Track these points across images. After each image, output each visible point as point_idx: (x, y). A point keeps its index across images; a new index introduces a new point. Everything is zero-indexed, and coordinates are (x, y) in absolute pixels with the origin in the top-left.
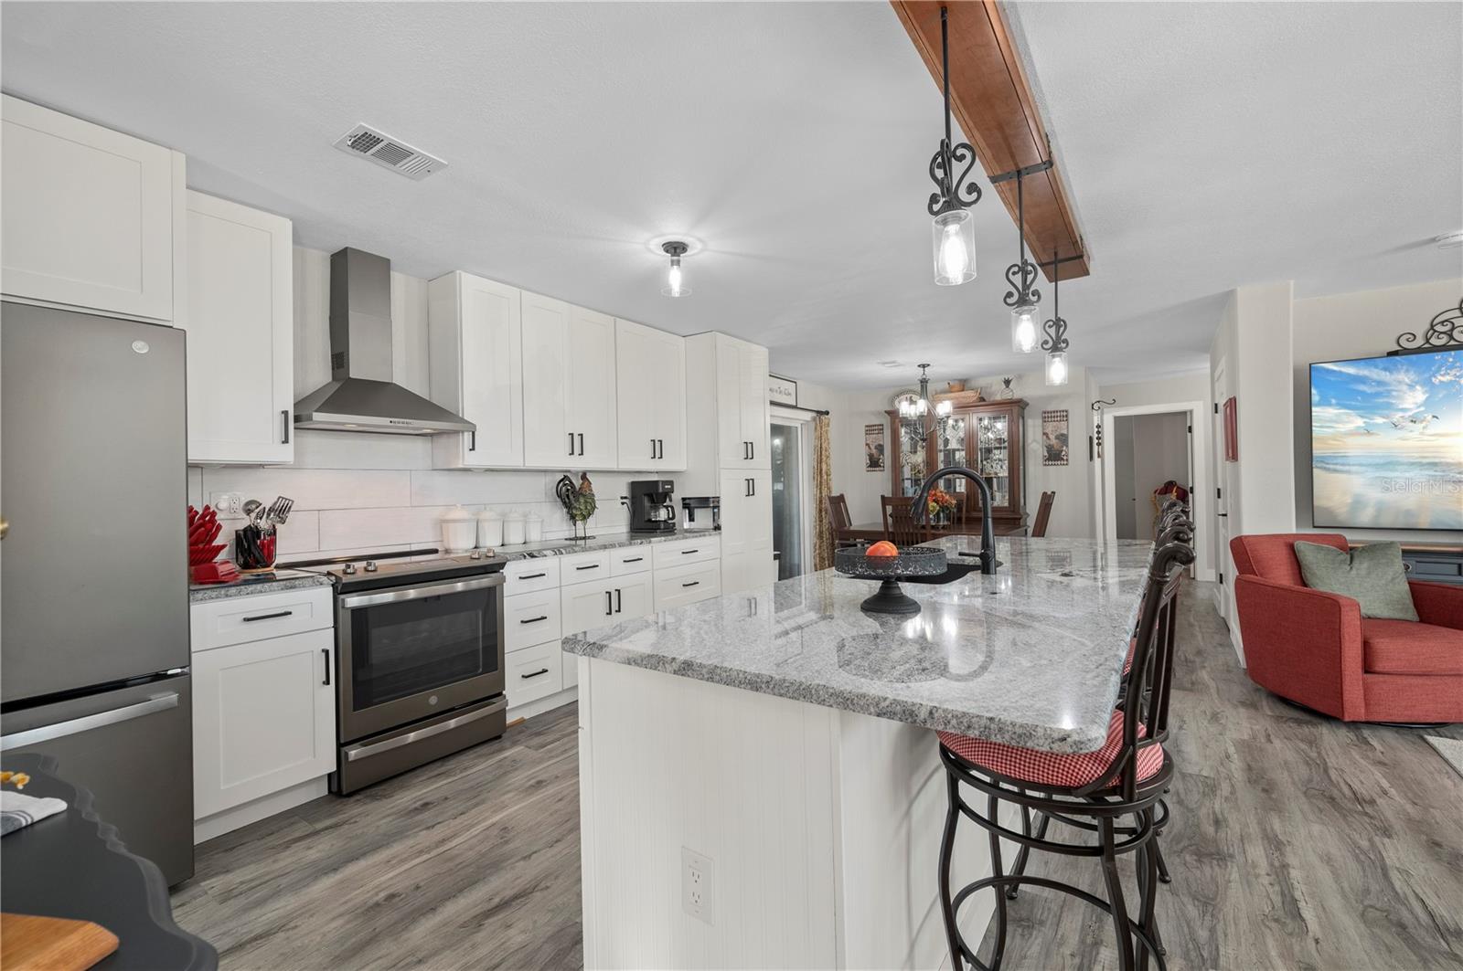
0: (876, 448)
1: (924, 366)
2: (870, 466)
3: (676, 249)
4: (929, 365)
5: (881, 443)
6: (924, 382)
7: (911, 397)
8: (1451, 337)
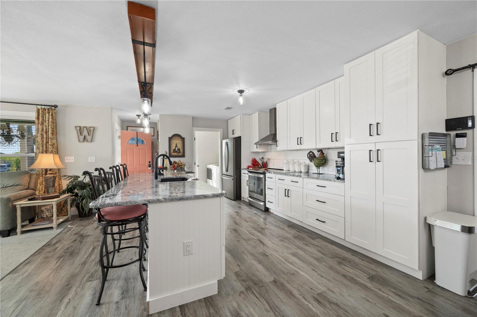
3: (241, 92)
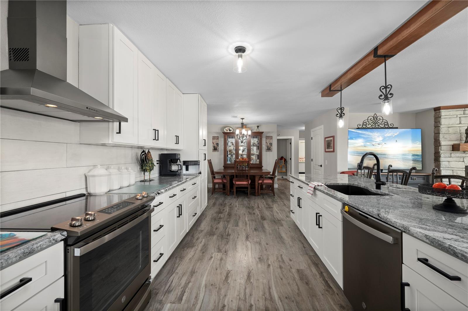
0: (216, 144)
1: (242, 119)
2: (214, 150)
3: (240, 50)
4: (244, 119)
5: (218, 143)
6: (242, 124)
7: (229, 129)
8: (366, 126)
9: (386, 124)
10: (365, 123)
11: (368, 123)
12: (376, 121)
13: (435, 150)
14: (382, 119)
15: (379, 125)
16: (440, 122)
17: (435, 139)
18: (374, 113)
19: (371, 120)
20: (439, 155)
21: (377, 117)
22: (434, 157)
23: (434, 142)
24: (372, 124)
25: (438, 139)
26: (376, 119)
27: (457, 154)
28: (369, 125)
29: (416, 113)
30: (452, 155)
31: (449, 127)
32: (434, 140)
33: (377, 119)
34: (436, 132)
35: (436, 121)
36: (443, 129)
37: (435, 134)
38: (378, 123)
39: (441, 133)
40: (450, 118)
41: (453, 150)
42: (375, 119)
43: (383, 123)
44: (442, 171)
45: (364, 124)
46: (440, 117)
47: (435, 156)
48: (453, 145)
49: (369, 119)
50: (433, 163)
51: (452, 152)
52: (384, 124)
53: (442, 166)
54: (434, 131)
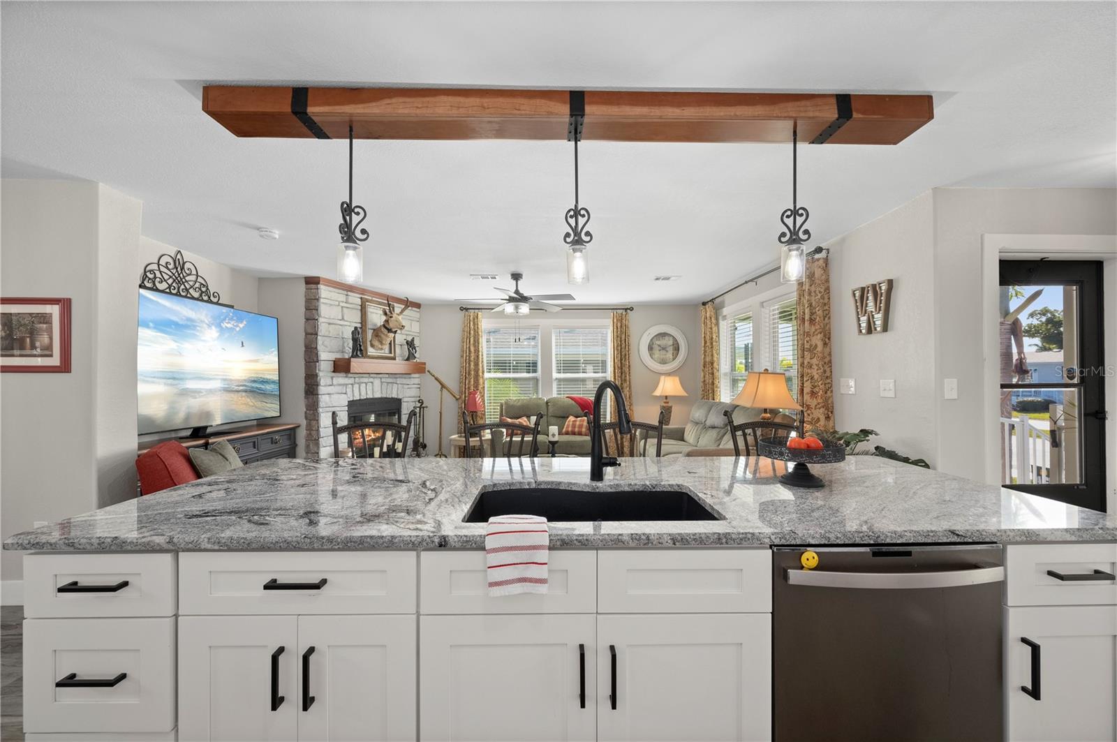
8: (154, 283)
9: (204, 289)
10: (150, 271)
11: (158, 274)
12: (181, 275)
13: (305, 369)
14: (195, 273)
15: (187, 290)
16: (317, 310)
17: (306, 347)
18: (176, 249)
19: (167, 268)
20: (317, 382)
21: (184, 263)
22: (304, 385)
23: (305, 351)
24: (170, 281)
25: (315, 346)
26: (181, 270)
27: (340, 379)
28: (162, 282)
29: (259, 279)
30: (335, 381)
31: (329, 324)
32: (304, 349)
33: (182, 268)
34: (310, 331)
35: (309, 307)
36: (323, 328)
37: (307, 334)
38: (186, 281)
39: (319, 334)
40: (331, 305)
41: (334, 372)
42: (179, 269)
43: (197, 285)
44: (322, 415)
45: (148, 274)
46: (318, 300)
47: (306, 384)
48: (334, 361)
49: (163, 262)
50: (303, 398)
51: (333, 374)
52: (200, 289)
53: (321, 404)
54: (305, 328)
